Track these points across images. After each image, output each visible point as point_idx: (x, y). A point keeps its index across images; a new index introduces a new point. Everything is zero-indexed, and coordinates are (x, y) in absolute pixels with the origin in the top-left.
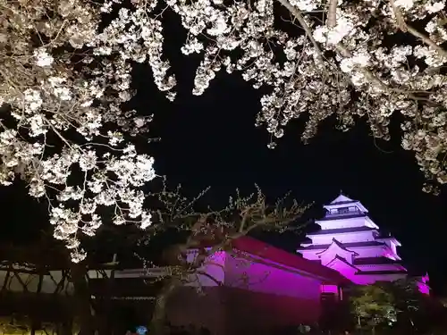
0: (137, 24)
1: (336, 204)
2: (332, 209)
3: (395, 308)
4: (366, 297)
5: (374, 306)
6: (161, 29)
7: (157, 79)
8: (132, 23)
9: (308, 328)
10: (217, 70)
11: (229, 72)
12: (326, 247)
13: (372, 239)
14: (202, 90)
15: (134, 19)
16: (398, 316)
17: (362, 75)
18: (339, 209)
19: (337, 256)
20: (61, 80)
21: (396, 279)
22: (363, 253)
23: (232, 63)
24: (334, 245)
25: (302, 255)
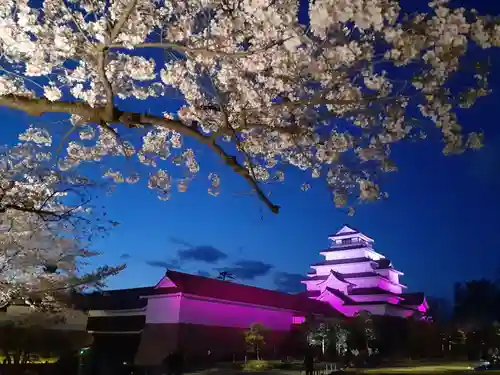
1: (340, 235)
2: (338, 240)
12: (325, 278)
13: (371, 270)
18: (343, 240)
19: (328, 288)
24: (332, 276)
25: (306, 285)
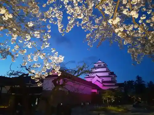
0: (55, 12)
1: (98, 63)
2: (96, 65)
3: (115, 97)
4: (107, 94)
5: (109, 96)
6: (62, 14)
7: (59, 29)
8: (53, 12)
9: (88, 103)
10: (74, 25)
11: (78, 26)
12: (94, 77)
13: (108, 75)
14: (69, 31)
15: (54, 11)
16: (115, 99)
17: (121, 34)
18: (98, 65)
19: (97, 80)
20: (38, 32)
21: (115, 88)
22: (105, 79)
23: (79, 23)
24: (96, 77)
